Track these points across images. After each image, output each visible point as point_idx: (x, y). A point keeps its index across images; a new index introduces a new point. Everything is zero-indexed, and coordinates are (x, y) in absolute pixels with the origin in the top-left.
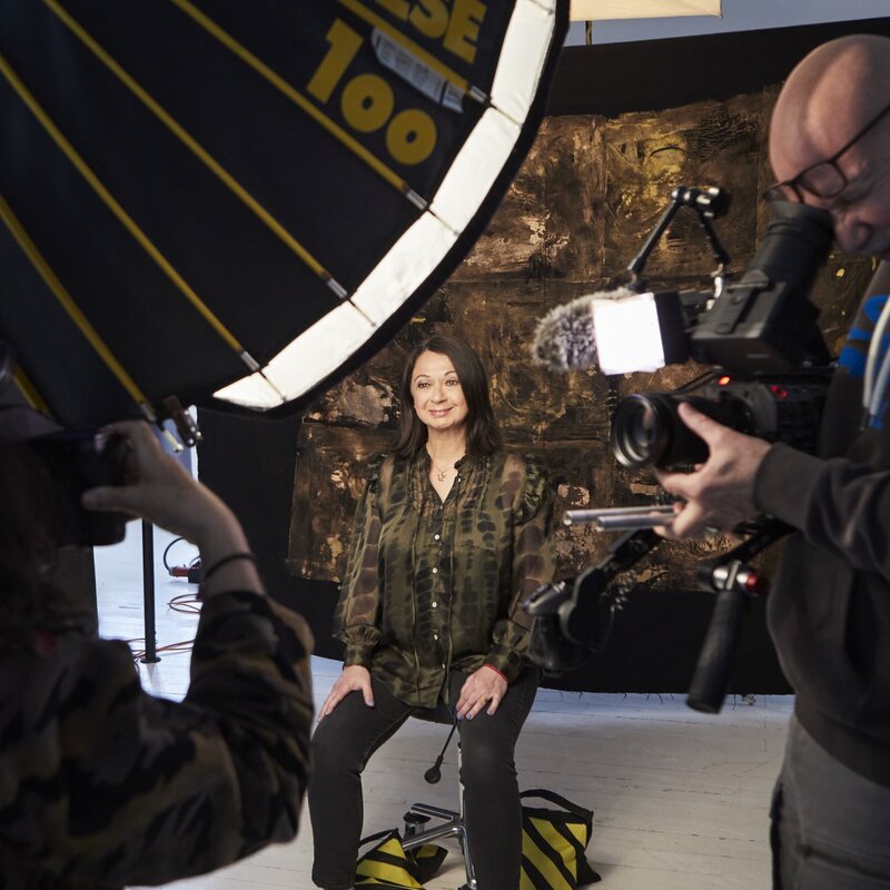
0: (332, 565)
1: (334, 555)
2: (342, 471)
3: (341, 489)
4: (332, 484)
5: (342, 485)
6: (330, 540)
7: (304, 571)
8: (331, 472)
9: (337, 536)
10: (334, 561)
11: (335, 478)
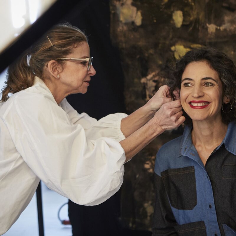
0: (147, 221)
1: (149, 214)
2: (151, 162)
3: (150, 173)
4: (145, 170)
5: (151, 170)
6: (146, 205)
7: (131, 225)
8: (144, 163)
9: (150, 202)
10: (149, 218)
11: (147, 166)
